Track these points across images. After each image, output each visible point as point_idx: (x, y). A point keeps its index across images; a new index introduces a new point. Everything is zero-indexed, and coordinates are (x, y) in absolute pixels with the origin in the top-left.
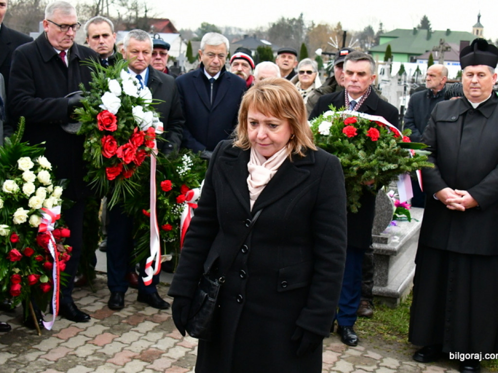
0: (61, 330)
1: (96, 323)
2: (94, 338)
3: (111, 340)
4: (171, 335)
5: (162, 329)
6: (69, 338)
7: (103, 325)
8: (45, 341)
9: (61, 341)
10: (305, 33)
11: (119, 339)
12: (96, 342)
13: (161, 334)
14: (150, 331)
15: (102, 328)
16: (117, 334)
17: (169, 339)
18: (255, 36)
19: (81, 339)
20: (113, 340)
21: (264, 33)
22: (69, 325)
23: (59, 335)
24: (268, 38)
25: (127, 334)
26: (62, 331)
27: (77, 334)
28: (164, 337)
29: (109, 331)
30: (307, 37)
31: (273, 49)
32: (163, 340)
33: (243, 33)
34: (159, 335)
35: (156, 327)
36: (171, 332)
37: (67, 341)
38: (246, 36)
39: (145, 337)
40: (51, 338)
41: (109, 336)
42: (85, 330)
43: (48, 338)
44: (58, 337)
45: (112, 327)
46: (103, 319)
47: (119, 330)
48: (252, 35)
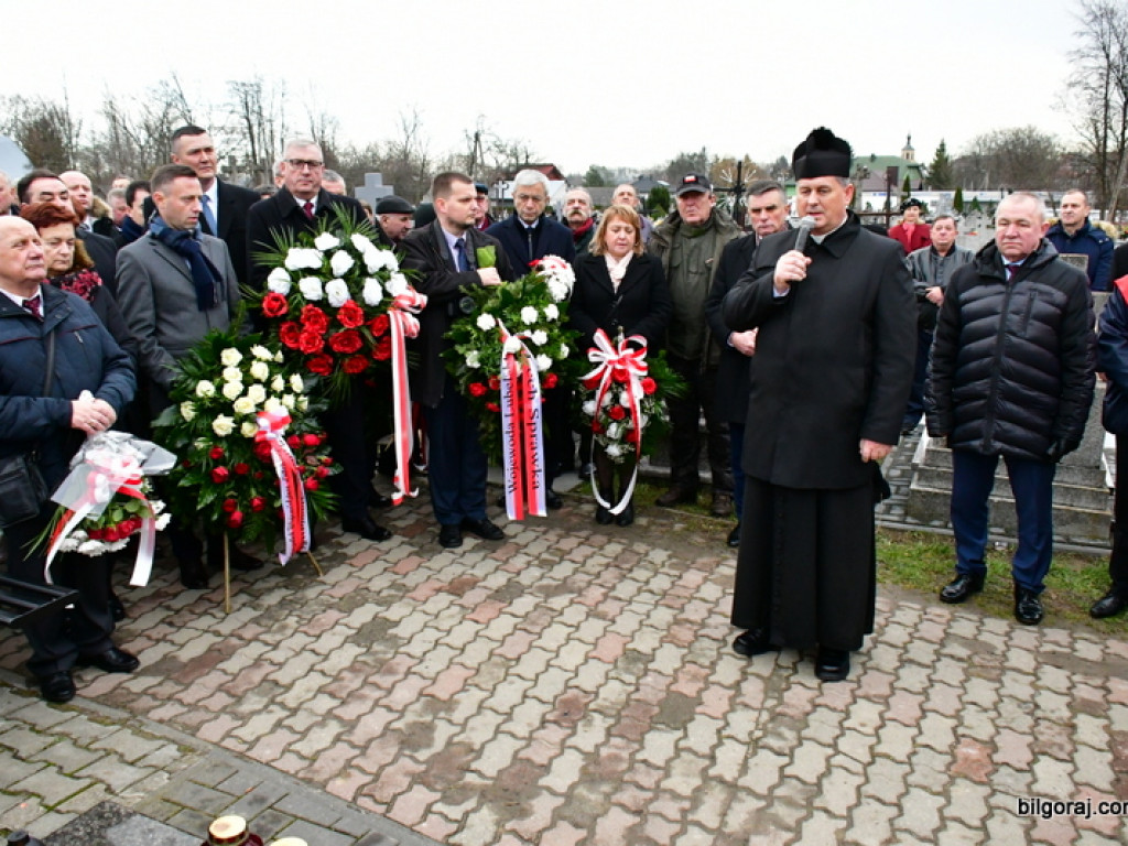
0: (357, 554)
1: (403, 543)
2: (396, 564)
3: (416, 565)
4: (494, 555)
5: (484, 548)
6: (365, 565)
7: (411, 545)
8: (334, 571)
9: (354, 569)
10: (708, 169)
11: (428, 564)
12: (396, 570)
13: (482, 554)
14: (470, 551)
15: (408, 549)
16: (426, 556)
17: (491, 561)
18: (651, 177)
19: (381, 565)
20: (419, 566)
21: (662, 173)
22: (370, 547)
23: (354, 561)
24: (666, 177)
25: (439, 556)
26: (359, 556)
27: (377, 559)
28: (483, 559)
29: (416, 553)
30: (711, 174)
31: (670, 190)
32: (483, 563)
33: (637, 175)
34: (477, 557)
35: (477, 545)
36: (494, 552)
37: (361, 570)
38: (641, 178)
39: (460, 560)
40: (343, 566)
41: (416, 559)
42: (387, 553)
43: (339, 566)
44: (351, 565)
45: (421, 547)
46: (412, 537)
47: (428, 551)
48: (647, 175)
